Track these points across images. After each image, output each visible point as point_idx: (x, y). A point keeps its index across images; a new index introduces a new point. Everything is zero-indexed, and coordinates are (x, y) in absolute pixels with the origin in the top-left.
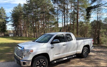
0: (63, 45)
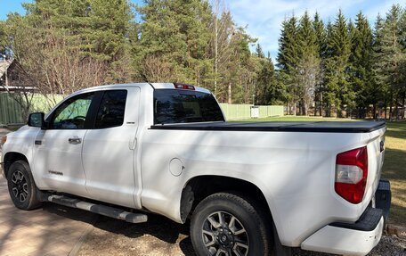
0: (70, 140)
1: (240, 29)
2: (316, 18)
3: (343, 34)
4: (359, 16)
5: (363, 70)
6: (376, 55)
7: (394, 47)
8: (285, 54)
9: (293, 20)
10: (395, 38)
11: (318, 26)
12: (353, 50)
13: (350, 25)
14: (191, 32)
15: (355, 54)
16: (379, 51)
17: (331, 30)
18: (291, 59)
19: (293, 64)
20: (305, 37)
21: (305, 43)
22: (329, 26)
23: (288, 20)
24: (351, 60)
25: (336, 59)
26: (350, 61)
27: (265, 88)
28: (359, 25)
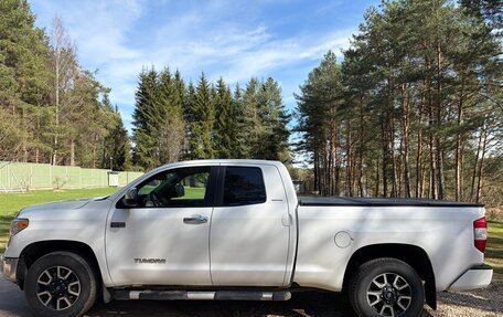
0: (185, 220)
1: (87, 73)
2: (177, 76)
3: (207, 98)
4: (220, 82)
5: (228, 138)
6: (239, 125)
7: (255, 119)
8: (146, 111)
9: (153, 74)
10: (255, 110)
11: (180, 85)
12: (217, 117)
13: (213, 90)
14: (23, 67)
15: (220, 121)
16: (242, 121)
17: (193, 91)
18: (152, 119)
19: (155, 124)
20: (168, 95)
21: (167, 102)
22: (191, 87)
23: (147, 73)
24: (216, 127)
25: (201, 124)
26: (214, 128)
27: (115, 149)
28: (220, 91)
